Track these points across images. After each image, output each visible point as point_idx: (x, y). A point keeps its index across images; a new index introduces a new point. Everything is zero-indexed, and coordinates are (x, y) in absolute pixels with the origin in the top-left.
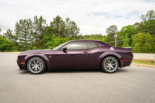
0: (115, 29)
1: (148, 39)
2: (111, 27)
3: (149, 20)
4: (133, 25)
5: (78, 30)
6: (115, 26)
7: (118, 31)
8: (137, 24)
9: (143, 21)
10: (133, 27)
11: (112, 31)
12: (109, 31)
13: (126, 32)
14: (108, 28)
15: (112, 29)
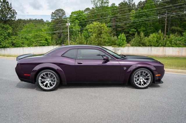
0: (63, 14)
1: (104, 29)
2: (57, 10)
3: (100, 6)
4: (83, 10)
5: (14, 14)
6: (62, 10)
7: (66, 17)
8: (88, 9)
9: (94, 7)
10: (83, 12)
11: (59, 16)
12: (55, 16)
13: (77, 19)
14: (54, 12)
15: (58, 14)
